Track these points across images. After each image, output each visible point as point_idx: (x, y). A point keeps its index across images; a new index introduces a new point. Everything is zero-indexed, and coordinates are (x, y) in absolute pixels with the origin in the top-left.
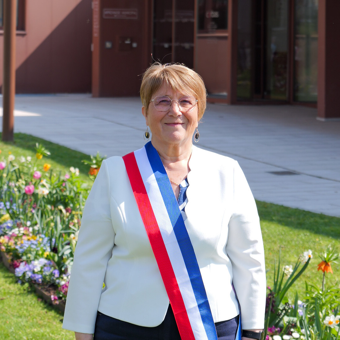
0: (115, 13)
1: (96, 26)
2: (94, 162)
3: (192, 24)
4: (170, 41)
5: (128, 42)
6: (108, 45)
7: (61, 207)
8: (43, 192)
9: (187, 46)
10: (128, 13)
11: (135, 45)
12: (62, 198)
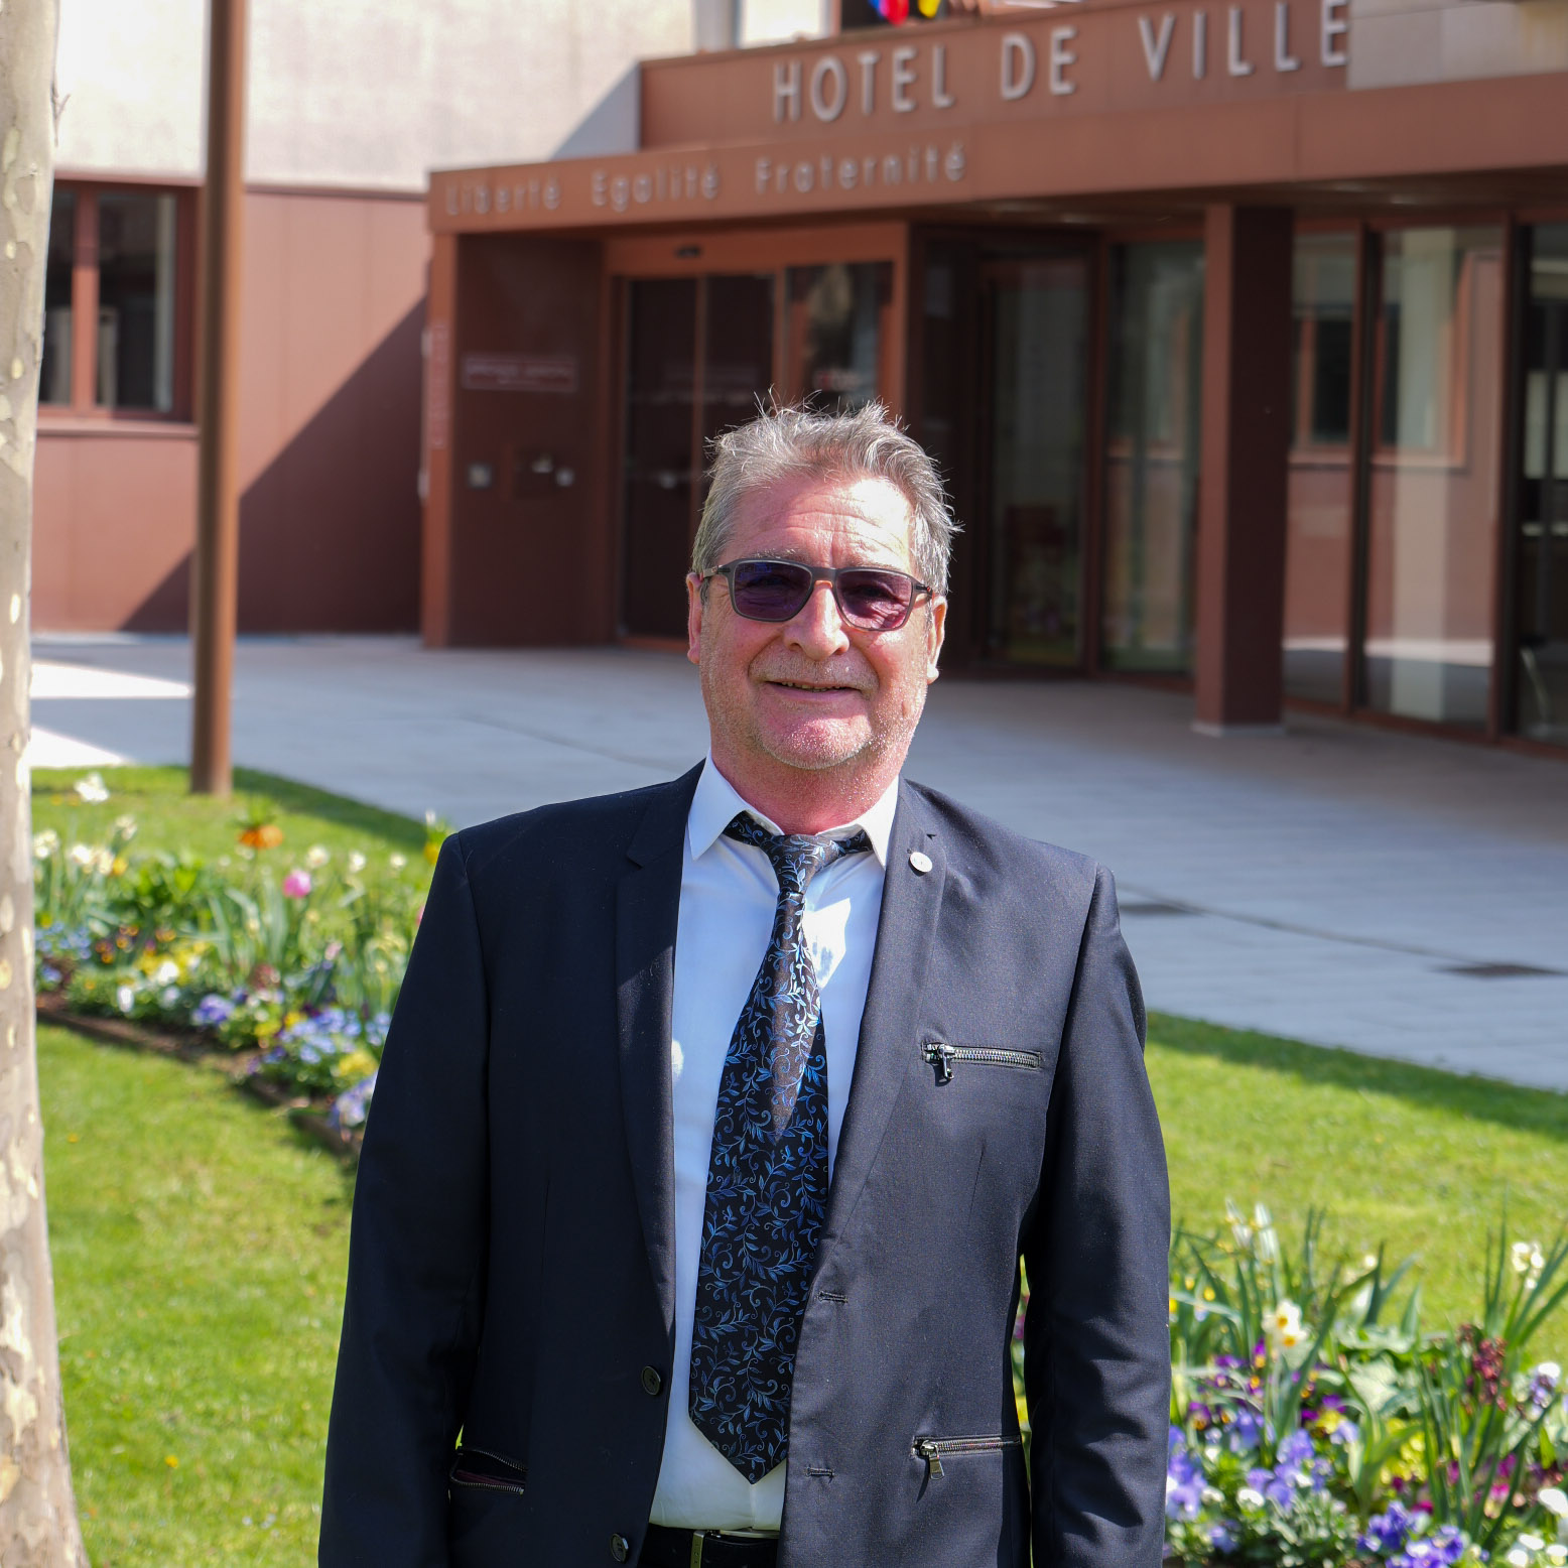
0: (503, 372)
1: (437, 413)
4: (681, 464)
5: (542, 467)
6: (479, 476)
10: (544, 371)
11: (565, 478)
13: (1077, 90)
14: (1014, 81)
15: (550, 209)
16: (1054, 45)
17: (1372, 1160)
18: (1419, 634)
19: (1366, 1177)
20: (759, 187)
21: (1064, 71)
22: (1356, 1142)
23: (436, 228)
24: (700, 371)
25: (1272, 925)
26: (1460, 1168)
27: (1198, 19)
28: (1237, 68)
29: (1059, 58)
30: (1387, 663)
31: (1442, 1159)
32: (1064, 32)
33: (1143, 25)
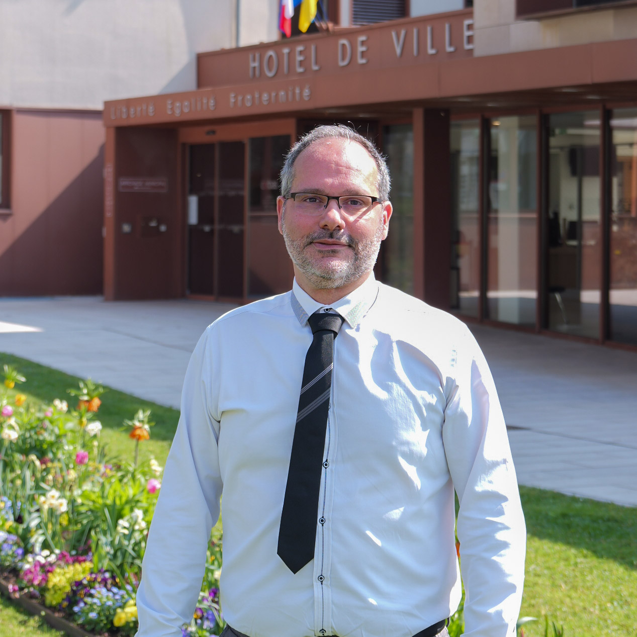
0: (136, 184)
1: (109, 202)
2: (85, 391)
3: (241, 199)
4: (211, 222)
5: (153, 224)
6: (126, 228)
7: (33, 457)
8: (9, 436)
9: (236, 229)
10: (153, 184)
11: (163, 228)
12: (38, 443)
13: (368, 62)
14: (343, 59)
15: (151, 116)
16: (359, 44)
18: (509, 288)
20: (231, 105)
21: (363, 54)
23: (107, 125)
24: (217, 182)
27: (415, 31)
28: (431, 51)
29: (361, 49)
30: (496, 300)
32: (363, 38)
33: (394, 34)
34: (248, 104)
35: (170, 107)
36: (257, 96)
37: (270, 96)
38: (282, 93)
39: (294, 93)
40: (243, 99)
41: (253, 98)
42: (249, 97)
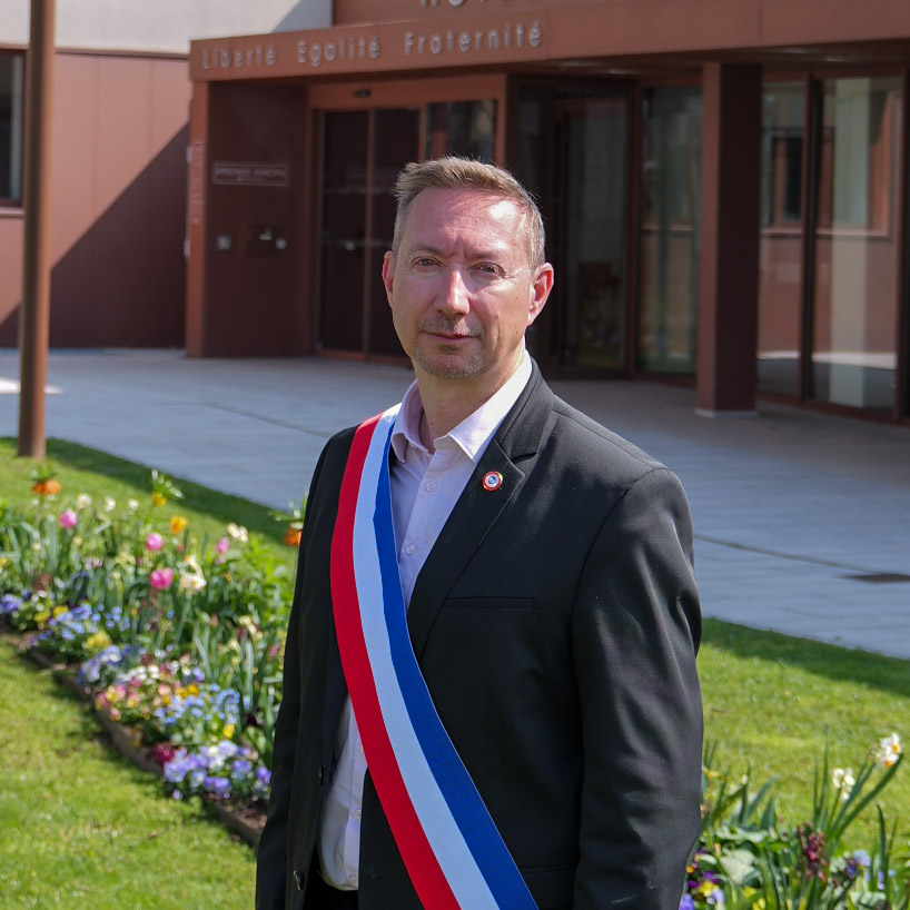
0: (240, 173)
1: (196, 203)
5: (266, 237)
6: (224, 243)
10: (267, 172)
17: (781, 707)
19: (775, 719)
22: (771, 696)
23: (195, 77)
24: (370, 172)
25: (737, 546)
26: (840, 713)
30: (827, 366)
31: (828, 707)
34: (436, 50)
35: (302, 52)
36: (450, 37)
37: (472, 38)
38: (493, 34)
39: (513, 35)
40: (426, 43)
41: (444, 40)
42: (436, 39)
